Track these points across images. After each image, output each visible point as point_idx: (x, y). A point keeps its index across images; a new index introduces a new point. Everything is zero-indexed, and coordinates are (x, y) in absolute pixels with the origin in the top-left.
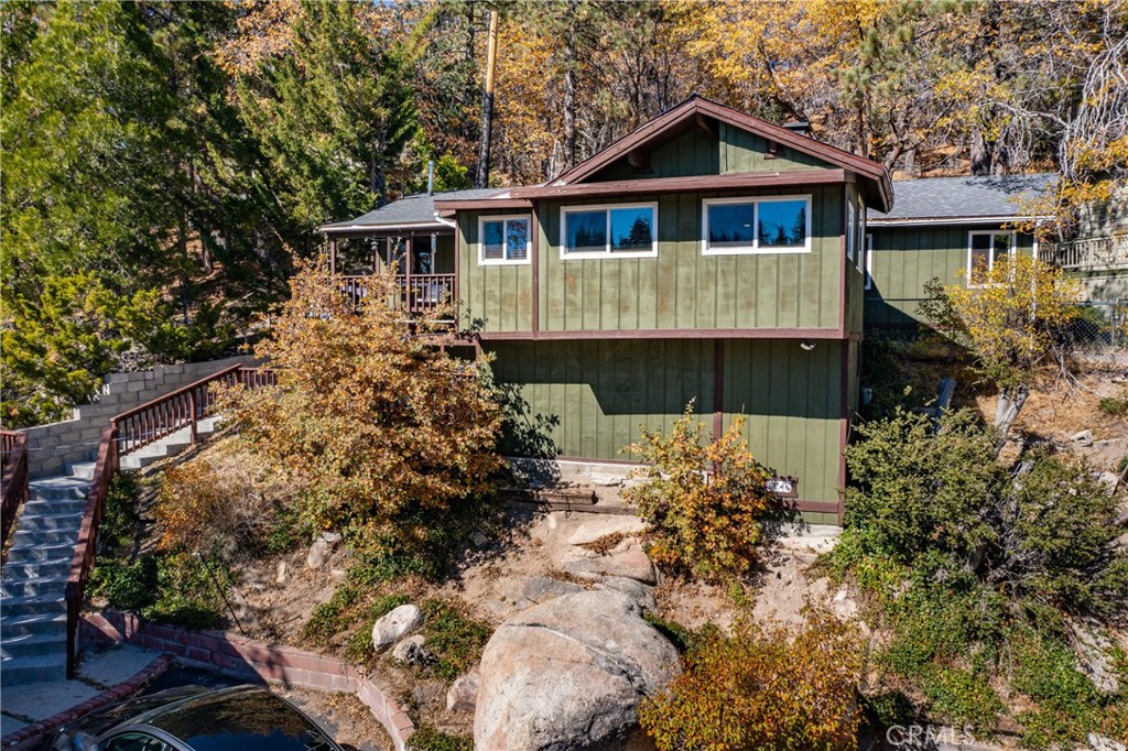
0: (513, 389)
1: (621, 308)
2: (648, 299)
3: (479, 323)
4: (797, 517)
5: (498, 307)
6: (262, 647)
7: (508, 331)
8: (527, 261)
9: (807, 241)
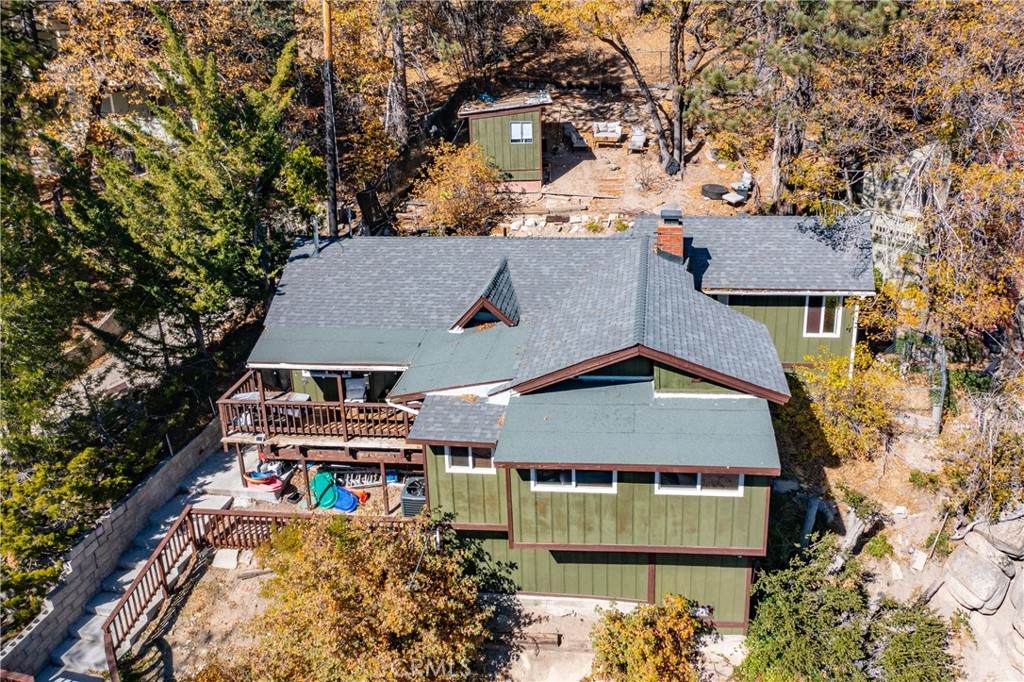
0: (474, 543)
1: (586, 528)
2: (609, 523)
3: (450, 516)
4: (714, 631)
5: (467, 505)
7: (478, 523)
8: (492, 471)
9: (741, 488)
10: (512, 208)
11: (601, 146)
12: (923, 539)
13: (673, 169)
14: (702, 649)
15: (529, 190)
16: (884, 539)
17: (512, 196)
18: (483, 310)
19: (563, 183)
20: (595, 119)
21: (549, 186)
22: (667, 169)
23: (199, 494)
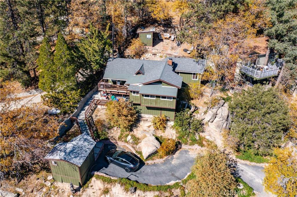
0: (136, 106)
1: (151, 104)
2: (154, 103)
3: (133, 101)
4: (169, 121)
5: (135, 100)
6: (115, 142)
7: (136, 102)
8: (139, 95)
9: (172, 99)
10: (146, 51)
11: (165, 39)
12: (204, 111)
13: (178, 45)
14: (168, 123)
15: (150, 48)
16: (198, 111)
17: (146, 49)
18: (139, 72)
19: (157, 47)
20: (165, 32)
21: (154, 47)
22: (177, 45)
23: (94, 98)
